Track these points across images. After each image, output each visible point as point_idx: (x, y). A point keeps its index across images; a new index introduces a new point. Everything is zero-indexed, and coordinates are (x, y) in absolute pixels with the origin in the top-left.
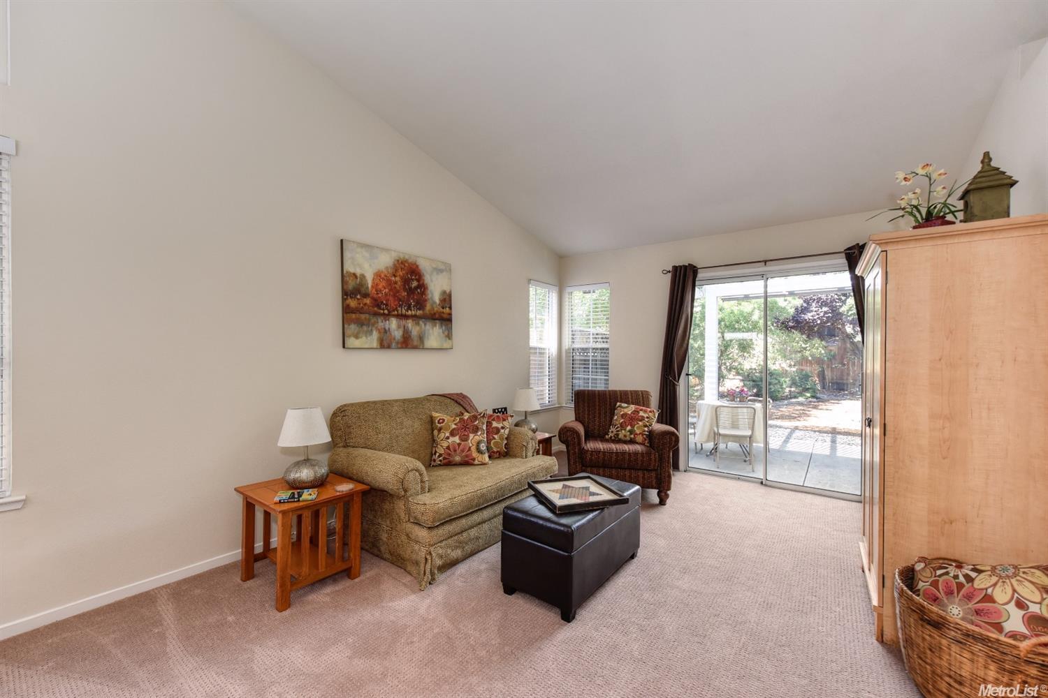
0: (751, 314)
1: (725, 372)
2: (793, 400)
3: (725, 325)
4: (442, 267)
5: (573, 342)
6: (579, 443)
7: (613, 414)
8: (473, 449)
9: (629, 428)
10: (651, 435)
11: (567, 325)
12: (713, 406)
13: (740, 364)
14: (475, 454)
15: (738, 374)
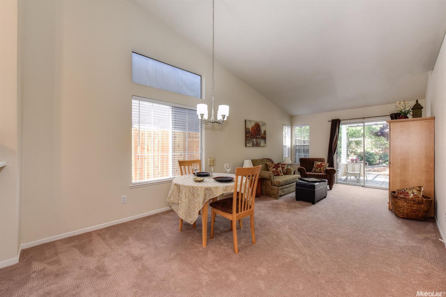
0: (360, 131)
1: (349, 154)
2: (381, 165)
3: (349, 135)
4: (264, 124)
5: (296, 143)
6: (305, 173)
7: (314, 165)
8: (279, 172)
9: (319, 168)
10: (326, 170)
11: (294, 138)
12: (345, 164)
13: (356, 150)
14: (280, 173)
15: (355, 154)
